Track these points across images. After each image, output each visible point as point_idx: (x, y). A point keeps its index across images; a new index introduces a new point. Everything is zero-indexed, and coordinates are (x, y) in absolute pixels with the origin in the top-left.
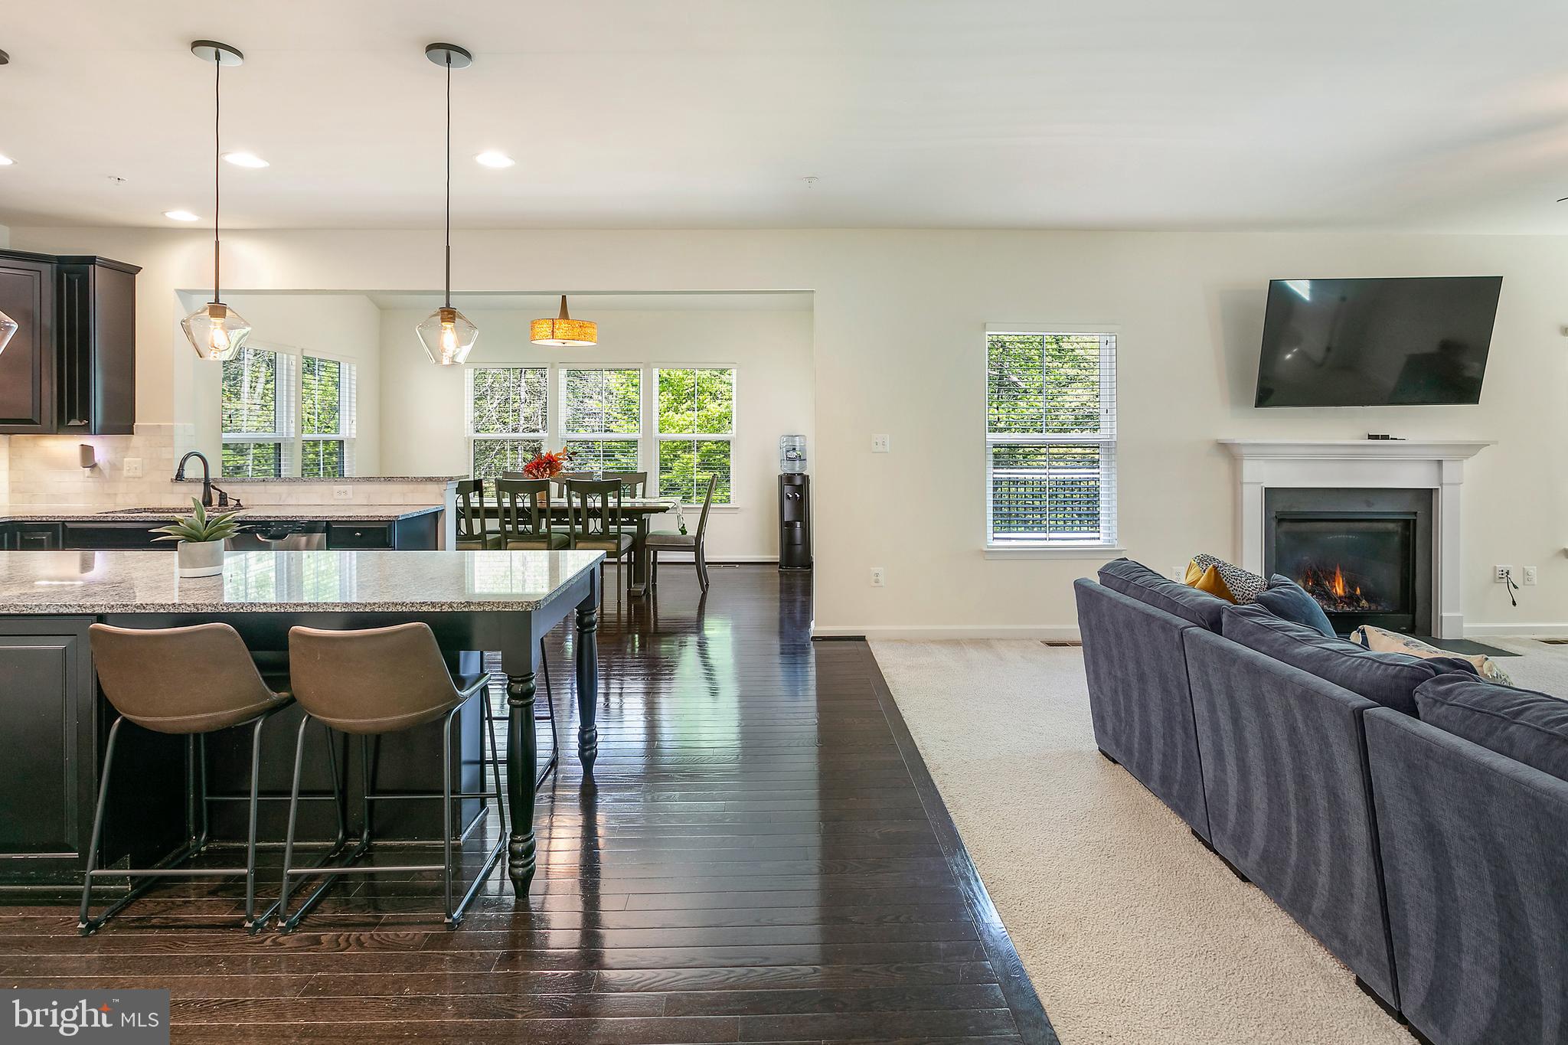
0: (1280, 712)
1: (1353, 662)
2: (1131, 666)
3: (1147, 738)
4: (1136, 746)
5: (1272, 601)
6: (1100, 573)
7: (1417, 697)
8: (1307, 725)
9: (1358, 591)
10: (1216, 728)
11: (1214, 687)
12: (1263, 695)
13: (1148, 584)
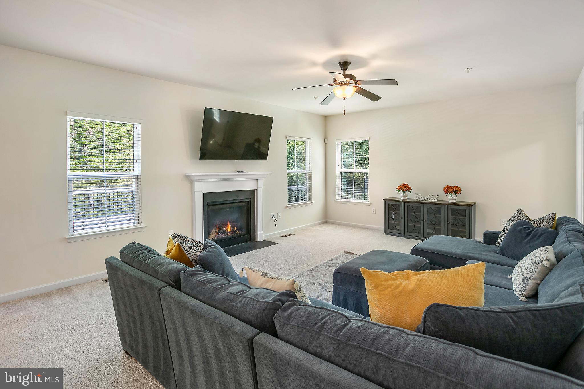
0: (210, 339)
1: (244, 301)
2: (135, 308)
3: (145, 347)
4: (141, 350)
5: (206, 258)
6: (121, 252)
7: (276, 321)
8: (224, 347)
9: (235, 229)
10: (178, 344)
11: (177, 322)
12: (201, 329)
13: (144, 259)
